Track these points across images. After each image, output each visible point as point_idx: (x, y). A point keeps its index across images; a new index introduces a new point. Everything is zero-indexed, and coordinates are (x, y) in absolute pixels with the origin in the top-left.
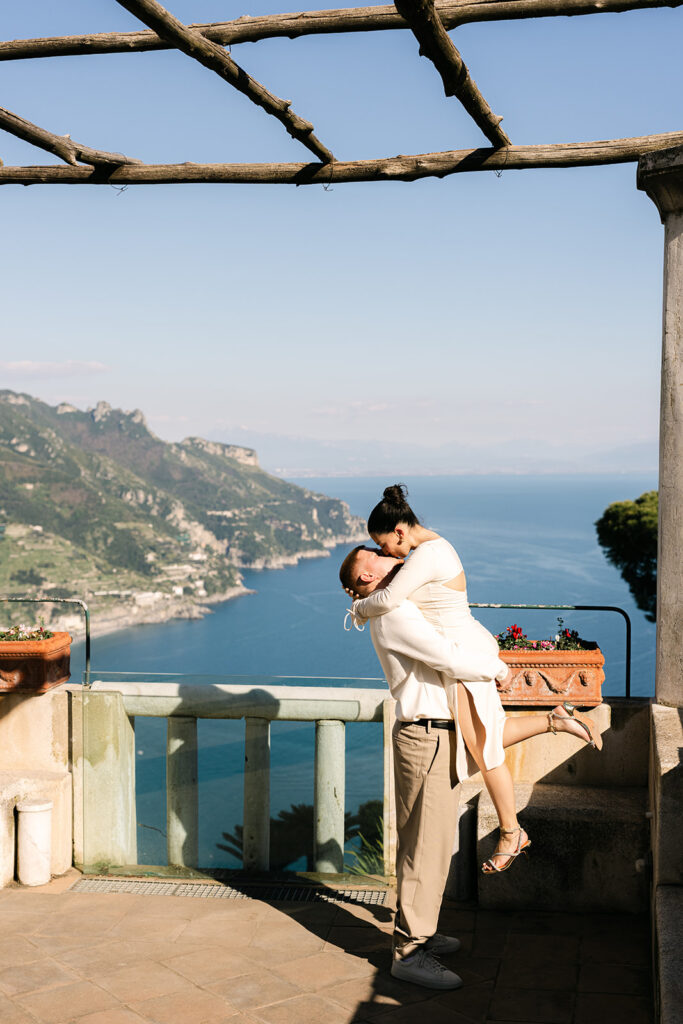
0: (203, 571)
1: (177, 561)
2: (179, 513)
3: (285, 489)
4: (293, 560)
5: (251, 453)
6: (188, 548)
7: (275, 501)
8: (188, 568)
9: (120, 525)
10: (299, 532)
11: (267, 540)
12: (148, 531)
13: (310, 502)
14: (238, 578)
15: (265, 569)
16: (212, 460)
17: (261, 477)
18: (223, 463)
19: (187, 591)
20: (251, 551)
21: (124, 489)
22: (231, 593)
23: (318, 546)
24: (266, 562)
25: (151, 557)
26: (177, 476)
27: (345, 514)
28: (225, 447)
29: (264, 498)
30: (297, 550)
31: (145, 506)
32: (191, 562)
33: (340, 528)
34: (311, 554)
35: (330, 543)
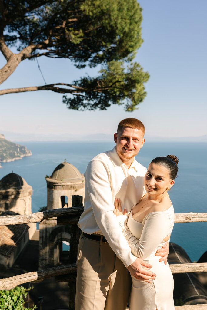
3: (11, 144)
4: (13, 160)
5: (3, 135)
7: (9, 146)
10: (14, 153)
11: (7, 155)
13: (17, 147)
15: (6, 162)
17: (6, 141)
20: (2, 158)
23: (19, 157)
24: (7, 160)
27: (26, 149)
29: (6, 146)
30: (14, 158)
33: (24, 152)
34: (17, 158)
35: (22, 156)
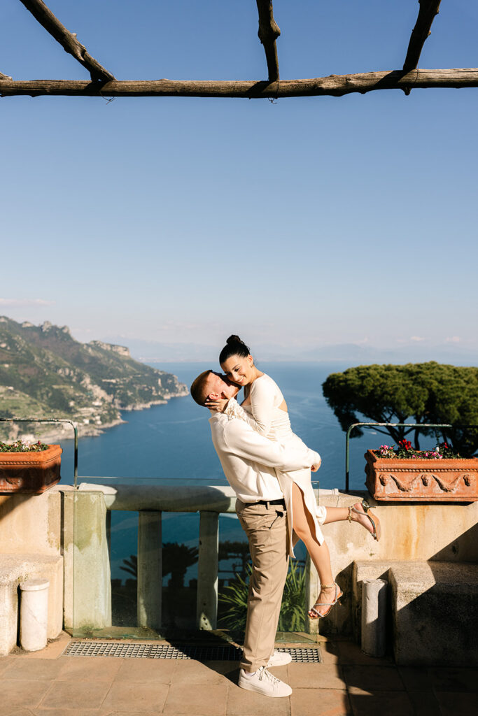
0: (100, 411)
1: (86, 406)
2: (87, 380)
3: (144, 368)
4: (148, 406)
5: (126, 349)
6: (92, 399)
7: (139, 374)
8: (92, 410)
9: (55, 387)
10: (151, 391)
11: (134, 395)
12: (71, 390)
13: (157, 376)
14: (118, 415)
15: (133, 410)
16: (105, 352)
17: (131, 362)
18: (111, 354)
19: (91, 422)
20: (125, 401)
21: (58, 368)
22: (115, 423)
23: (161, 398)
24: (134, 406)
25: (72, 404)
26: (87, 361)
27: (176, 382)
28: (112, 346)
29: (133, 373)
30: (150, 400)
31: (69, 377)
32: (93, 406)
33: (172, 388)
34: (157, 402)
35: (167, 397)
